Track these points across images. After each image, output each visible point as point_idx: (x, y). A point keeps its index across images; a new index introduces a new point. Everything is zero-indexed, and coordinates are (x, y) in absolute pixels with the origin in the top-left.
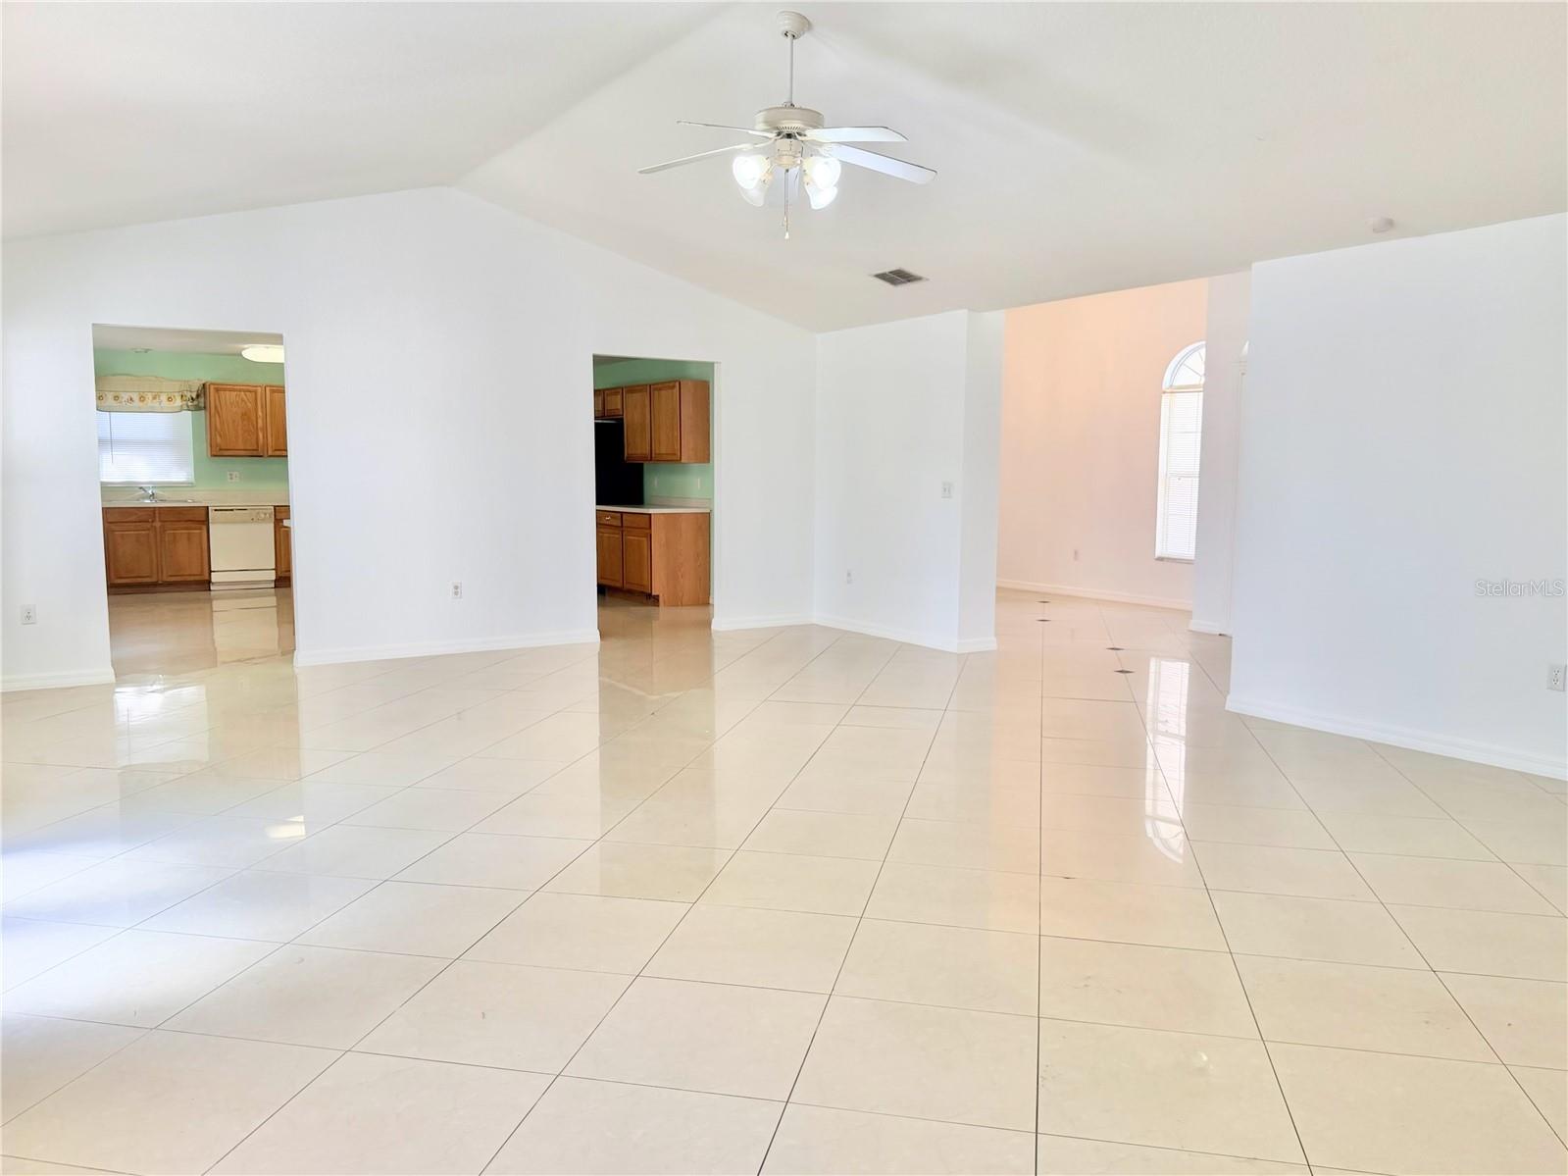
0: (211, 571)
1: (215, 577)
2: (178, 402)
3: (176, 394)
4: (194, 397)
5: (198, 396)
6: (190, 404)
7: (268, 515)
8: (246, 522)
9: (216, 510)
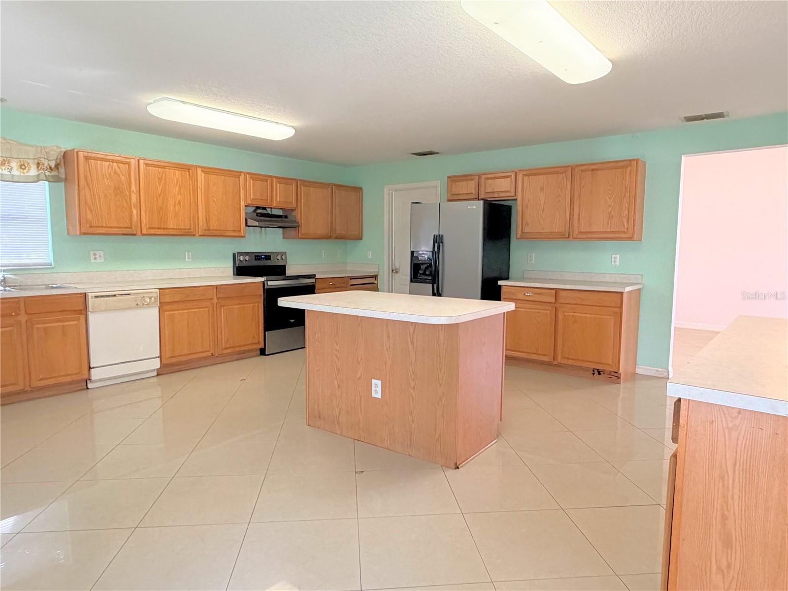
0: (90, 368)
1: (95, 374)
2: (33, 172)
3: (30, 161)
4: (53, 166)
5: (57, 166)
6: (47, 173)
7: (153, 299)
8: (130, 308)
9: (96, 297)
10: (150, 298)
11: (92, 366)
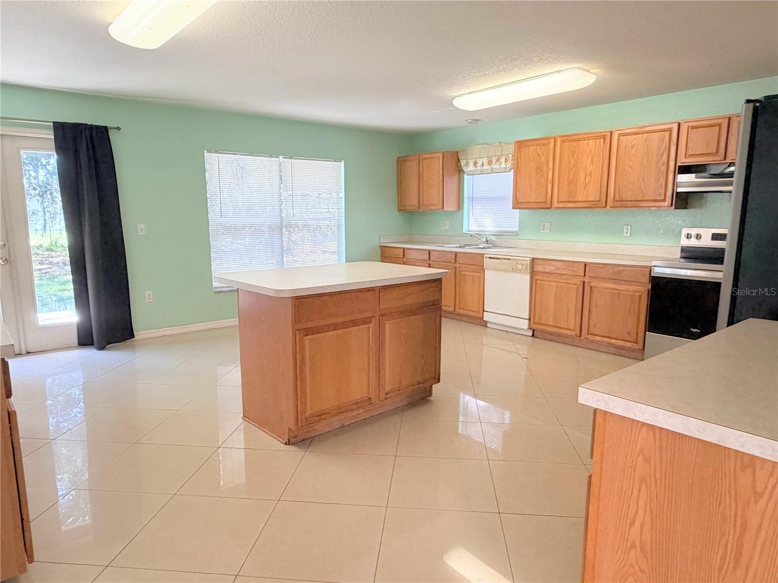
1: (487, 317)
7: (524, 266)
8: (507, 271)
9: (490, 258)
10: (523, 265)
11: (485, 310)
